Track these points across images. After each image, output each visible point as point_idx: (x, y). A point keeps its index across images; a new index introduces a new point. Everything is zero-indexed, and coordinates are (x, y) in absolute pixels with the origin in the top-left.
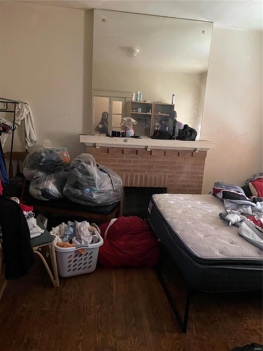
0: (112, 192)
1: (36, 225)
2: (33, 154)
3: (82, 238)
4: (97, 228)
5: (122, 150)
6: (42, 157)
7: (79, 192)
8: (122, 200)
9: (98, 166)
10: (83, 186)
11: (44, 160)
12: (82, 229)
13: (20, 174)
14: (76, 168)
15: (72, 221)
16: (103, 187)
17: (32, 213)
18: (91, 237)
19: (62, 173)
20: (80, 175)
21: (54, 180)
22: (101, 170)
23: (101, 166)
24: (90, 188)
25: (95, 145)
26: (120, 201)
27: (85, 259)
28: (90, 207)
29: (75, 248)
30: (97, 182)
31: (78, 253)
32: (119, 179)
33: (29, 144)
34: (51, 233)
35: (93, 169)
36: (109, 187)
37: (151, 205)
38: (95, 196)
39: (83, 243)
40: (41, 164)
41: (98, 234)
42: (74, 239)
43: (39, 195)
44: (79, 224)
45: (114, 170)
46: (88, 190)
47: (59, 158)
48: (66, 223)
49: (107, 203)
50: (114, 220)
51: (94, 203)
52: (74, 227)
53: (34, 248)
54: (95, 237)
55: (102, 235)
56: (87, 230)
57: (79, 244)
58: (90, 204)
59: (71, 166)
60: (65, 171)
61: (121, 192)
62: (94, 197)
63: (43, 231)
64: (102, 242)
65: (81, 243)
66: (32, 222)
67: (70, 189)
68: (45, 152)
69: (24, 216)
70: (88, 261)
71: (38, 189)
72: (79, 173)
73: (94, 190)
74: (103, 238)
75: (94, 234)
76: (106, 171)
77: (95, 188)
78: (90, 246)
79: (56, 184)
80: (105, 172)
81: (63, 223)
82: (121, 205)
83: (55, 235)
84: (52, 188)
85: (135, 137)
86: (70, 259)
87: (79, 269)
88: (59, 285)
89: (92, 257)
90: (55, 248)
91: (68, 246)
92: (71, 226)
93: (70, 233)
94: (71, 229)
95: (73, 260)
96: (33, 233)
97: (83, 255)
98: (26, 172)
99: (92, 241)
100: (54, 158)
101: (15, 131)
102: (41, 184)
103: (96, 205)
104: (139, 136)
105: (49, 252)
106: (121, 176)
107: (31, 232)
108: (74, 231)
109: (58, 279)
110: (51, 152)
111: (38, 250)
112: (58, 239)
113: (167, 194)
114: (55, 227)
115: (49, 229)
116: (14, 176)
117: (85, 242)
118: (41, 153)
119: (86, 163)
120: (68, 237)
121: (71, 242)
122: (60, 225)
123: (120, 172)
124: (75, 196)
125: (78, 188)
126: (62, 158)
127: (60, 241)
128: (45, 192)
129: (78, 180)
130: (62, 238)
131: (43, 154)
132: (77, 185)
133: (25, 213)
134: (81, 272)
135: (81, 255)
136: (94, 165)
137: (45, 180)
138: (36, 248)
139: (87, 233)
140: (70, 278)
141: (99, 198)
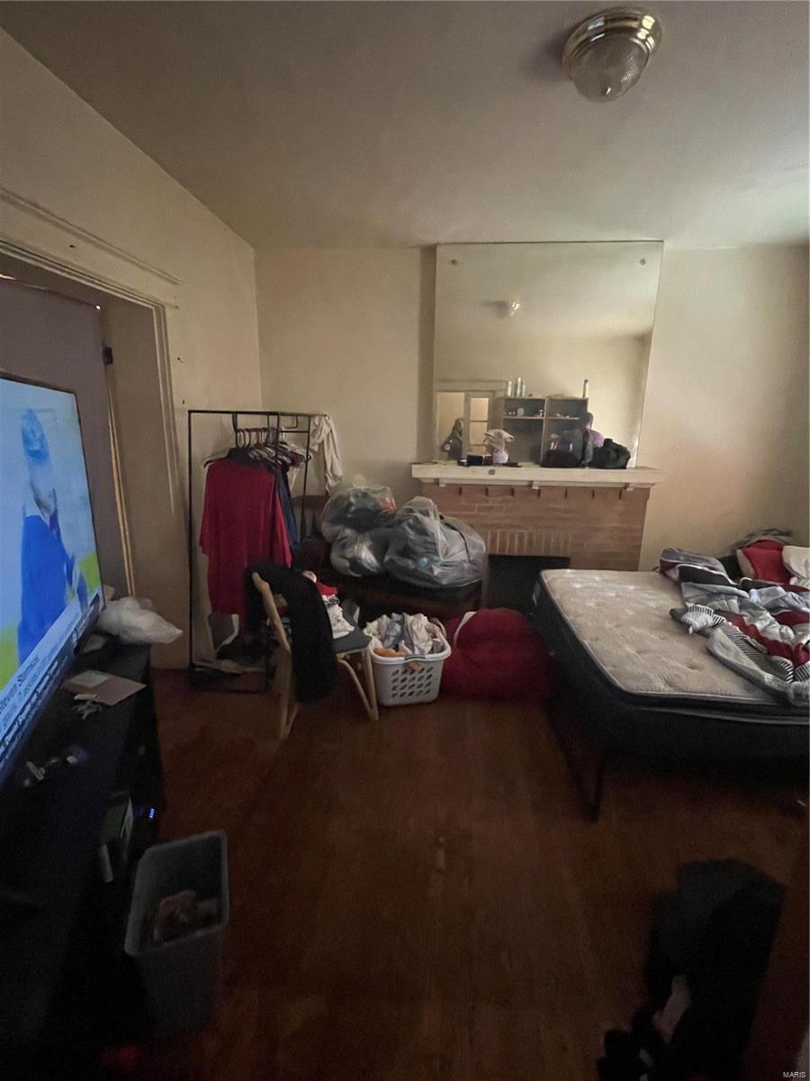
0: (466, 566)
1: (341, 618)
2: (336, 500)
3: (415, 642)
4: (440, 626)
5: (486, 490)
6: (350, 504)
7: (411, 564)
8: (485, 579)
9: (442, 517)
10: (415, 553)
11: (353, 508)
12: (415, 628)
13: (317, 532)
14: (406, 523)
15: (399, 613)
16: (451, 556)
17: (336, 598)
18: (431, 643)
19: (383, 531)
20: (412, 534)
21: (368, 543)
22: (447, 525)
23: (448, 519)
24: (427, 557)
25: (437, 482)
26: (480, 581)
27: (419, 679)
28: (426, 589)
29: (403, 658)
30: (440, 547)
31: (408, 668)
32: (480, 541)
33: (331, 482)
34: (365, 631)
35: (434, 525)
36: (462, 556)
37: (537, 588)
38: (437, 571)
39: (417, 652)
40: (349, 516)
41: (442, 638)
42: (402, 644)
43: (346, 568)
44: (410, 619)
45: (472, 526)
46: (425, 560)
47: (376, 504)
48: (389, 616)
49: (458, 584)
50: (469, 615)
51: (435, 583)
52: (402, 623)
53: (338, 655)
54: (436, 642)
55: (450, 640)
56: (423, 629)
57: (410, 652)
58: (428, 585)
59: (397, 518)
60: (388, 526)
61: (483, 565)
62: (436, 573)
63: (352, 629)
64: (448, 652)
65: (413, 651)
66: (336, 612)
67: (396, 558)
68: (356, 496)
69: (323, 602)
70: (424, 682)
71: (344, 557)
72: (409, 530)
73: (436, 561)
74: (451, 644)
75: (435, 637)
76: (456, 527)
77: (436, 558)
78: (429, 657)
79: (373, 549)
80: (454, 528)
81: (385, 617)
82: (484, 589)
83: (371, 635)
84: (367, 556)
86: (394, 677)
87: (411, 694)
88: (377, 718)
89: (431, 676)
90: (372, 657)
91: (393, 656)
92: (398, 622)
93: (395, 634)
94: (398, 628)
95: (400, 679)
96: (338, 631)
97: (416, 673)
98: (327, 529)
99: (432, 649)
100: (370, 505)
101: (309, 463)
102: (349, 550)
103: (435, 586)
104: (516, 464)
105: (361, 662)
106: (484, 536)
107: (334, 628)
108: (402, 629)
109: (376, 708)
110: (365, 495)
111: (344, 659)
112: (376, 643)
113: (569, 571)
114: (371, 621)
115: (362, 624)
116: (308, 534)
117: (422, 651)
118: (348, 497)
119: (421, 512)
120: (392, 639)
121: (397, 648)
122: (380, 619)
123: (480, 528)
124: (405, 570)
125: (408, 556)
126: (381, 504)
127: (380, 646)
128: (356, 563)
129: (409, 543)
130: (382, 640)
131: (352, 500)
132: (407, 552)
133: (325, 598)
134: (413, 699)
135: (413, 671)
136: (435, 516)
137: (355, 542)
138: (342, 655)
139: (423, 634)
140: (396, 707)
141: (444, 575)
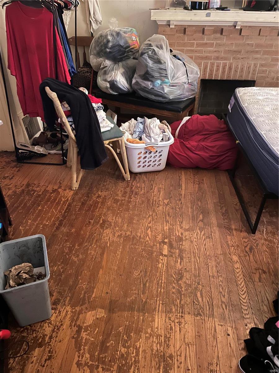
0: (186, 86)
1: (105, 118)
2: (99, 38)
3: (152, 135)
4: (168, 127)
5: (202, 30)
6: (108, 41)
7: (149, 85)
8: (197, 97)
9: (171, 51)
10: (153, 77)
11: (110, 44)
12: (152, 126)
13: (87, 64)
14: (146, 55)
15: (142, 117)
16: (176, 79)
17: (101, 105)
18: (161, 135)
19: (131, 62)
20: (150, 63)
21: (122, 70)
22: (175, 56)
23: (175, 52)
24: (161, 80)
25: (168, 24)
26: (195, 97)
27: (154, 157)
28: (161, 102)
29: (144, 145)
30: (169, 72)
31: (148, 151)
32: (196, 68)
33: (94, 25)
34: (121, 128)
35: (165, 55)
36: (184, 79)
37: (232, 101)
38: (166, 90)
39: (153, 140)
40: (108, 50)
41: (168, 132)
42: (144, 136)
43: (107, 88)
44: (148, 121)
45: (191, 58)
46: (159, 82)
47: (126, 42)
48: (136, 119)
49: (180, 99)
50: (186, 119)
51: (165, 98)
52: (144, 123)
53: (104, 142)
54: (165, 135)
55: (173, 134)
56: (157, 127)
57: (149, 141)
58: (161, 99)
59: (140, 52)
60: (134, 58)
61: (197, 86)
63: (112, 126)
64: (172, 140)
65: (151, 140)
66: (101, 115)
67: (140, 80)
68: (112, 35)
69: (93, 108)
70: (157, 159)
71: (106, 80)
72: (149, 60)
73: (166, 83)
74: (174, 137)
75: (165, 132)
76: (180, 58)
77: (166, 80)
78: (160, 144)
79: (124, 74)
80: (179, 59)
81: (133, 119)
82: (196, 102)
83: (125, 131)
84: (122, 81)
85: (221, 8)
86: (139, 156)
87: (149, 166)
88: (129, 179)
89: (161, 155)
90: (125, 143)
91: (138, 143)
92: (141, 123)
93: (140, 130)
94: (141, 126)
95: (143, 157)
96: (103, 127)
97: (153, 153)
98: (93, 60)
99: (162, 139)
100: (122, 43)
101: (77, 8)
102: (109, 75)
103: (167, 100)
104: (226, 8)
105: (119, 149)
106: (199, 65)
107: (101, 125)
108: (144, 128)
109: (128, 173)
110: (118, 34)
111: (108, 144)
112: (127, 136)
113: (254, 88)
114: (124, 123)
115: (119, 124)
116: (81, 66)
117: (155, 140)
118: (106, 36)
119: (157, 47)
120: (138, 133)
121: (141, 139)
122: (130, 121)
123: (197, 60)
124: (145, 90)
125: (147, 80)
126: (130, 42)
127: (130, 137)
128: (113, 85)
129: (149, 69)
130: (132, 134)
131: (110, 38)
132: (147, 76)
133: (94, 105)
134: (151, 169)
135: (150, 153)
136: (167, 49)
137: (113, 70)
138: (107, 142)
139: (157, 130)
140: (140, 173)
141: (171, 93)
